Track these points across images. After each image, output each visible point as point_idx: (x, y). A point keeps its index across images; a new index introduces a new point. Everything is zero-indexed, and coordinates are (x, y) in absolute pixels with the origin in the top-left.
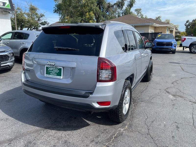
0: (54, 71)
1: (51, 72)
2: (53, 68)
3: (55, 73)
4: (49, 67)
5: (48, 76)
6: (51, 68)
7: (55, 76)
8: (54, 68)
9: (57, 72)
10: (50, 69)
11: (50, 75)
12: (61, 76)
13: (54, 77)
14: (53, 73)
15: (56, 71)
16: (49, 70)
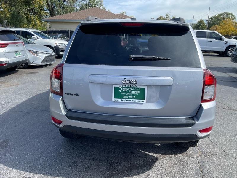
0: (130, 92)
1: (125, 95)
2: (128, 88)
3: (133, 95)
4: (121, 87)
5: (119, 101)
6: (125, 89)
7: (133, 100)
8: (131, 88)
9: (136, 94)
10: (123, 90)
11: (122, 99)
12: (144, 99)
13: (131, 102)
14: (128, 96)
15: (135, 92)
16: (120, 91)
